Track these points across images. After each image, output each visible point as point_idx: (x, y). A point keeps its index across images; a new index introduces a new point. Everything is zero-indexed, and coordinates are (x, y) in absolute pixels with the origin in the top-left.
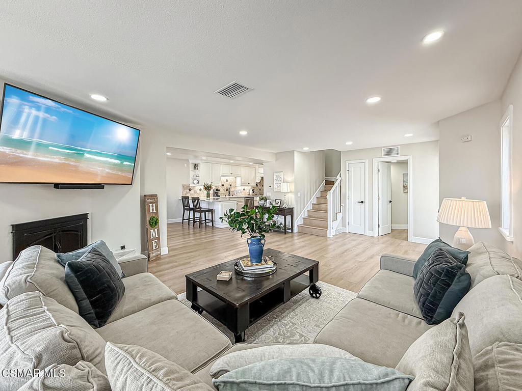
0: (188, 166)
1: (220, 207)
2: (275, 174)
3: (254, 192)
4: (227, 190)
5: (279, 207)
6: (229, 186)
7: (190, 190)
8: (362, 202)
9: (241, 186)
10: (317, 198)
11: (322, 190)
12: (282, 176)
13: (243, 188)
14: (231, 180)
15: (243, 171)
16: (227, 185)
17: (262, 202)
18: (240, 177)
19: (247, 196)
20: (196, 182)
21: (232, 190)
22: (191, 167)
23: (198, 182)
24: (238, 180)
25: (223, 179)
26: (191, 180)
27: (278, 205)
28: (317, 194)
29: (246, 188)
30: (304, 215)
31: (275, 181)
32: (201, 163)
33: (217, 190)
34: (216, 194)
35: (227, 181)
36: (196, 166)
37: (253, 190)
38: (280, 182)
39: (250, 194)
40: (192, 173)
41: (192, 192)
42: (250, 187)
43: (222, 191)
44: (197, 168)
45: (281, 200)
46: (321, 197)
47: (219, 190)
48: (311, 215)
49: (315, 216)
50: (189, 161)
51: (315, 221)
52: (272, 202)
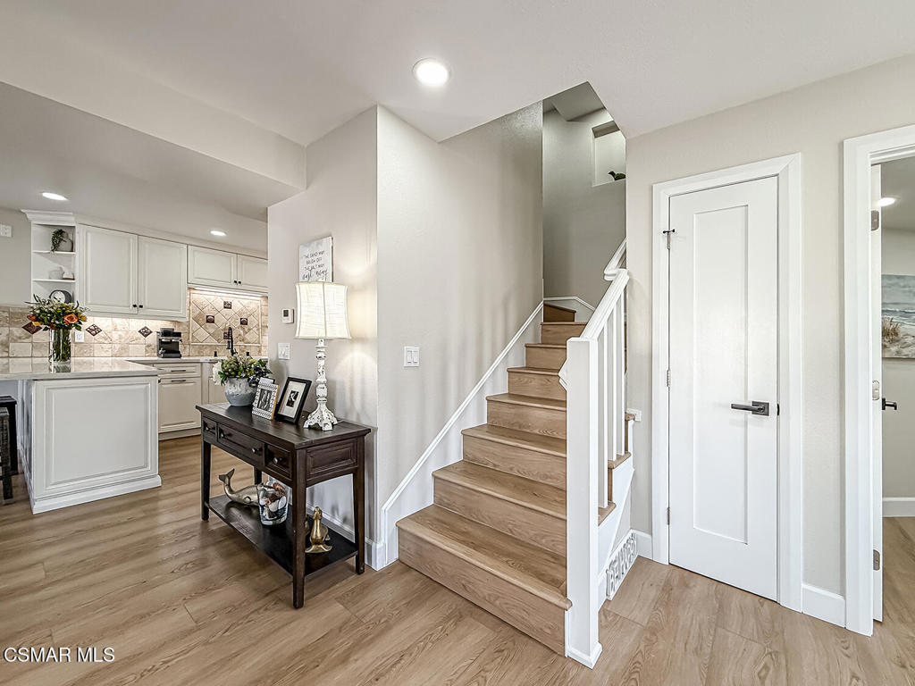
2: (302, 251)
5: (294, 421)
7: (30, 328)
8: (760, 409)
10: (510, 371)
11: (530, 341)
12: (327, 261)
14: (245, 303)
16: (227, 321)
20: (60, 298)
21: (250, 336)
22: (39, 240)
23: (69, 302)
28: (511, 354)
30: (446, 456)
32: (80, 229)
34: (166, 346)
36: (60, 237)
43: (205, 337)
44: (65, 244)
45: (308, 383)
46: (527, 368)
47: (179, 335)
48: (479, 455)
49: (495, 465)
50: (28, 216)
51: (492, 501)
52: (269, 392)
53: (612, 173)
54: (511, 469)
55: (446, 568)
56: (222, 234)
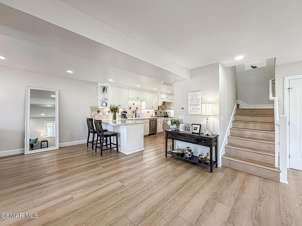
0: (97, 88)
1: (125, 131)
2: (189, 94)
3: (156, 114)
4: (134, 112)
5: (199, 134)
6: (136, 109)
7: (98, 112)
9: (146, 109)
12: (200, 97)
13: (147, 110)
14: (137, 103)
15: (148, 96)
16: (134, 108)
17: (175, 126)
18: (145, 101)
19: (151, 118)
20: (104, 104)
21: (138, 112)
22: (100, 90)
23: (106, 105)
24: (144, 103)
25: (131, 103)
26: (100, 103)
27: (198, 131)
29: (150, 110)
31: (189, 102)
32: (109, 87)
33: (124, 112)
34: (124, 115)
35: (134, 104)
36: (104, 89)
37: (156, 113)
38: (196, 103)
39: (153, 116)
40: (101, 96)
41: (101, 114)
42: (153, 110)
43: (129, 113)
44: (105, 91)
45: (200, 125)
46: (234, 121)
47: (127, 112)
48: (233, 142)
49: (239, 145)
50: (98, 84)
51: (245, 152)
52: (188, 127)
53: (252, 66)
54: (245, 145)
55: (239, 166)
56: (139, 86)
